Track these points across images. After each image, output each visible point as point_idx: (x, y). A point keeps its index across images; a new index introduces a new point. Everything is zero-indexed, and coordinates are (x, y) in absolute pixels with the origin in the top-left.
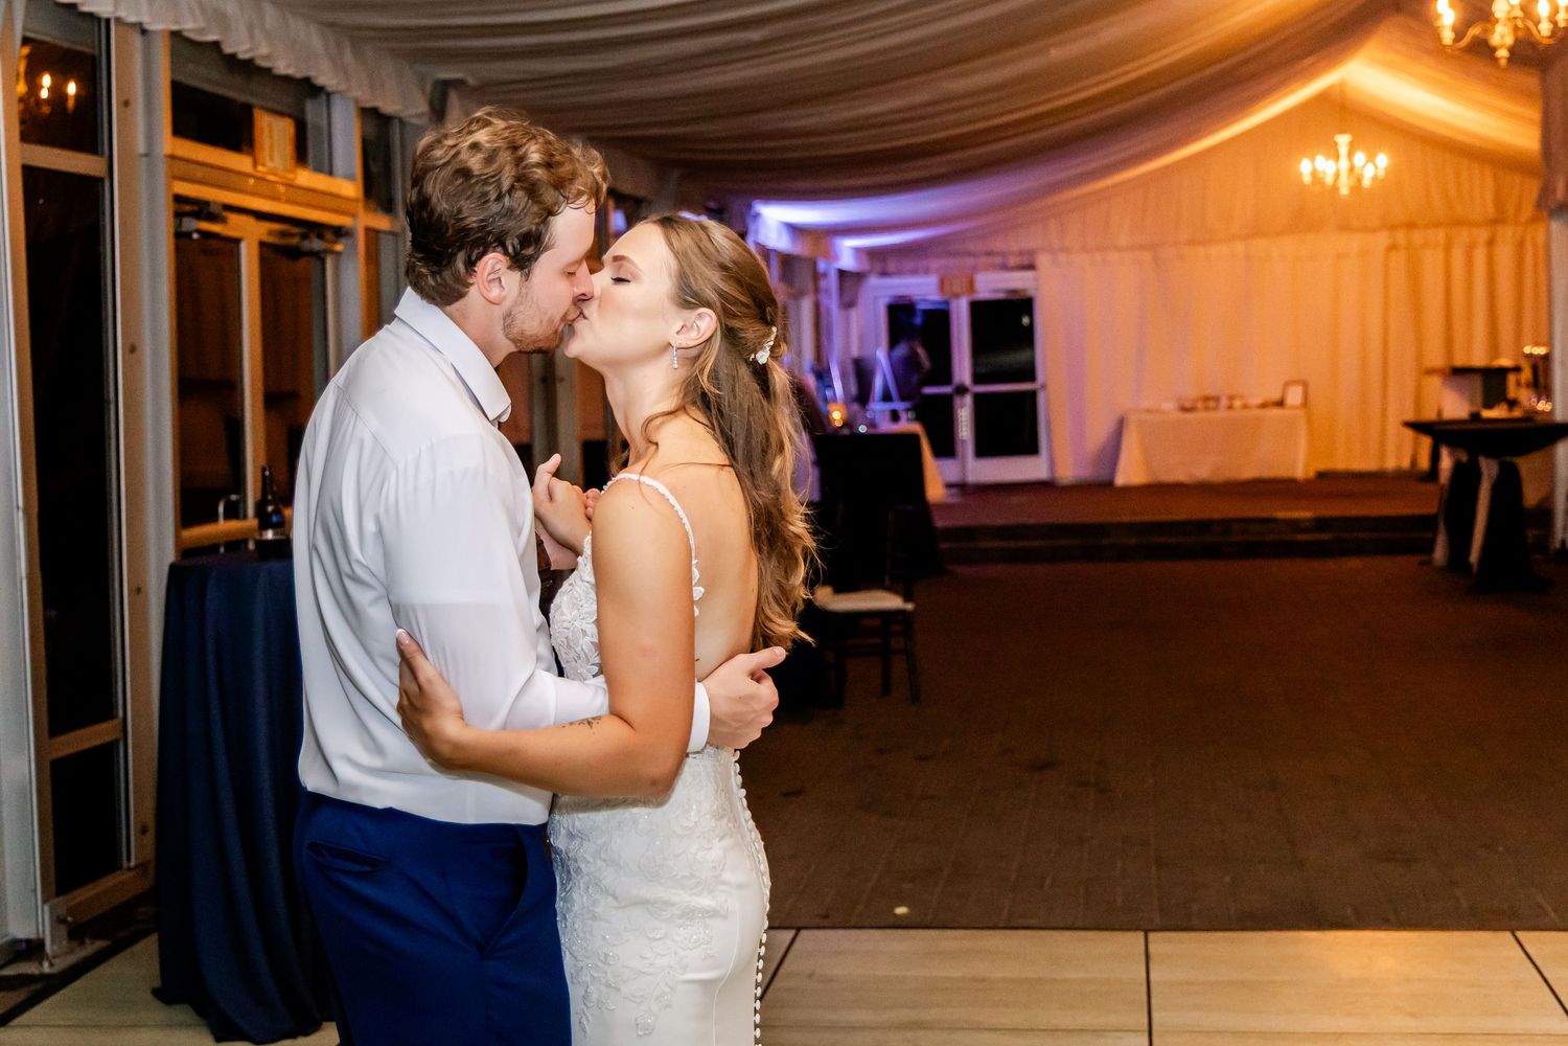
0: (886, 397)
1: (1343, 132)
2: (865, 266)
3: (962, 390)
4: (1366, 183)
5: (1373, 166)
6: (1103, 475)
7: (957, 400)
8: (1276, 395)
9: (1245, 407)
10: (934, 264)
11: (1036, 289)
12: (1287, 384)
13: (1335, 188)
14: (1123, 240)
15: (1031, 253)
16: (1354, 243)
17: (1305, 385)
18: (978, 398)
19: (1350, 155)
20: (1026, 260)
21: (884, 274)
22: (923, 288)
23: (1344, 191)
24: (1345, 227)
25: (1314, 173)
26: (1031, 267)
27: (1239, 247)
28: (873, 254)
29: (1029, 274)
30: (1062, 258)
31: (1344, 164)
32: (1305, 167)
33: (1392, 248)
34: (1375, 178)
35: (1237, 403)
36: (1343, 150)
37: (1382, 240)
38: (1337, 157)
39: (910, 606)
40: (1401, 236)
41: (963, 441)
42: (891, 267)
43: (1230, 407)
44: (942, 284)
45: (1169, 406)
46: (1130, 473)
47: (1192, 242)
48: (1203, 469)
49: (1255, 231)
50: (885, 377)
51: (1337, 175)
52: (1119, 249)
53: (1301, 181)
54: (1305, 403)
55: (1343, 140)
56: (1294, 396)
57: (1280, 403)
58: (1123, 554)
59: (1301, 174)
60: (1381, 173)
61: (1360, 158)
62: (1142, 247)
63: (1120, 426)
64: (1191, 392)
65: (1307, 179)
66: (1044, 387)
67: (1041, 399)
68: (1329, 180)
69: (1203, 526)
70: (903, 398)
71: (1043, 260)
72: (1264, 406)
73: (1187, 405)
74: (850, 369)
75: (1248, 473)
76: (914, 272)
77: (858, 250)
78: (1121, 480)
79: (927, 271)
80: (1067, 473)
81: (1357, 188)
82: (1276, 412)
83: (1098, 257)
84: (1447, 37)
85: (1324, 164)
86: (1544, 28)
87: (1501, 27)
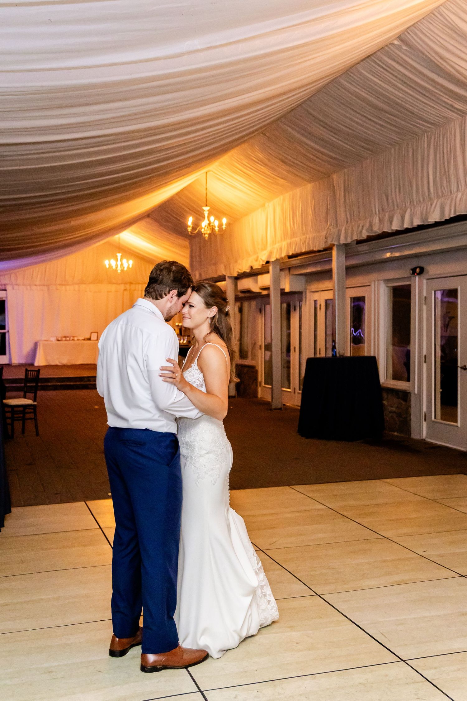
1: (119, 253)
4: (125, 269)
5: (128, 264)
6: (29, 362)
8: (88, 337)
9: (78, 340)
11: (6, 297)
12: (92, 333)
13: (116, 270)
14: (38, 283)
15: (5, 285)
16: (113, 288)
17: (98, 333)
19: (121, 260)
20: (3, 288)
23: (119, 271)
24: (110, 283)
25: (110, 265)
26: (5, 290)
27: (76, 287)
29: (4, 292)
30: (16, 287)
31: (119, 263)
32: (106, 263)
34: (128, 267)
35: (76, 339)
36: (119, 258)
37: (122, 287)
38: (116, 260)
39: (36, 403)
40: (128, 286)
43: (73, 340)
45: (53, 339)
46: (39, 361)
47: (61, 285)
48: (65, 360)
49: (82, 282)
51: (117, 265)
52: (36, 285)
55: (119, 255)
56: (94, 337)
57: (89, 339)
59: (105, 265)
60: (131, 267)
61: (124, 261)
62: (44, 285)
63: (36, 345)
64: (60, 335)
65: (107, 266)
66: (8, 331)
67: (7, 335)
68: (114, 267)
71: (9, 288)
72: (84, 340)
73: (60, 339)
75: (79, 361)
78: (36, 364)
80: (16, 361)
81: (122, 271)
82: (89, 342)
83: (29, 287)
84: (190, 229)
85: (113, 262)
86: (217, 229)
87: (206, 228)
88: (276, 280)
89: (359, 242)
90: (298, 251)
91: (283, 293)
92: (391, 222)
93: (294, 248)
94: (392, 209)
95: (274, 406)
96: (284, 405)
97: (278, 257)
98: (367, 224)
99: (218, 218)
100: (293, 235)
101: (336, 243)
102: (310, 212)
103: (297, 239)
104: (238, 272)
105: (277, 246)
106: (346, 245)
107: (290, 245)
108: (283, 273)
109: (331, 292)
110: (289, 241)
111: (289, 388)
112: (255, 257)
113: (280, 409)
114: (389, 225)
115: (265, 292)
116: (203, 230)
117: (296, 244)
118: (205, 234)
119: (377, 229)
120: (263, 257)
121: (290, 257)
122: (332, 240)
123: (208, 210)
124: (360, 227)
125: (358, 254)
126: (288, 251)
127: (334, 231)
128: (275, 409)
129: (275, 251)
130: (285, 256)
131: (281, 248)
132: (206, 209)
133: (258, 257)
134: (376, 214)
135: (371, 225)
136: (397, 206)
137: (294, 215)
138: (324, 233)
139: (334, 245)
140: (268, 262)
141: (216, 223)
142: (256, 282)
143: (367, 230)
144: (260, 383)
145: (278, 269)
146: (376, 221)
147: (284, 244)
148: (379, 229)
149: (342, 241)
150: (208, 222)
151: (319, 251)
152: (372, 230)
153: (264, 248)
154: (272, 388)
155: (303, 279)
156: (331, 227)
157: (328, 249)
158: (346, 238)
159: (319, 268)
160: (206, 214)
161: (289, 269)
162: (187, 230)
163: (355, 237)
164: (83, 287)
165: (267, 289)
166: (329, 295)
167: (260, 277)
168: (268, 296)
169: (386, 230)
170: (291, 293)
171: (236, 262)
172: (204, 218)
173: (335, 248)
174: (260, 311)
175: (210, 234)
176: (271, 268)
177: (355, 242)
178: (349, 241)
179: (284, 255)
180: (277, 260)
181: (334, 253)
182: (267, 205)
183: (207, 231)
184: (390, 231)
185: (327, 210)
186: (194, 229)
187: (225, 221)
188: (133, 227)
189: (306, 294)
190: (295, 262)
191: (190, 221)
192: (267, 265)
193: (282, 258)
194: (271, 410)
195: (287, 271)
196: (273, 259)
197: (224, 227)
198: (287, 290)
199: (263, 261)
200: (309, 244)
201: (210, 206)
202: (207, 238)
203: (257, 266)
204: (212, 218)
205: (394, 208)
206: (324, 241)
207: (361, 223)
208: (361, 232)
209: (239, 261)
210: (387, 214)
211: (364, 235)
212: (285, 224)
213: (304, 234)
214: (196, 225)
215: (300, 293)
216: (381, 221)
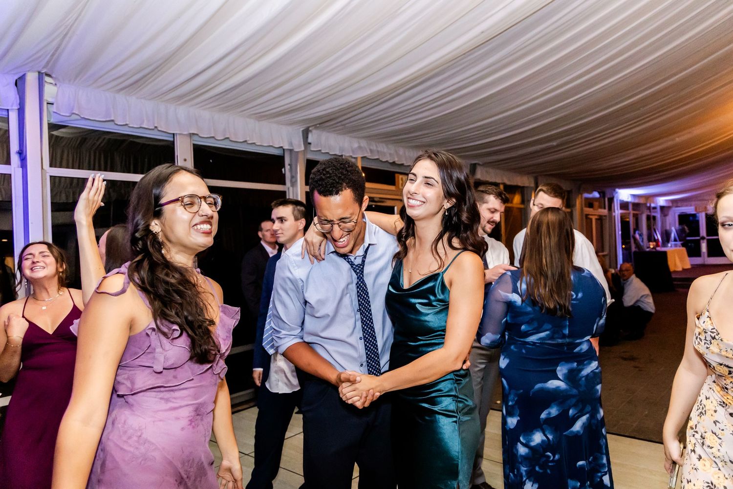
0: (675, 240)
2: (670, 204)
3: (703, 238)
7: (702, 241)
10: (693, 203)
18: (708, 240)
21: (677, 207)
22: (689, 209)
28: (673, 201)
41: (704, 253)
42: (679, 204)
44: (696, 210)
50: (674, 235)
70: (680, 241)
74: (664, 232)
76: (687, 206)
77: (666, 201)
79: (691, 206)
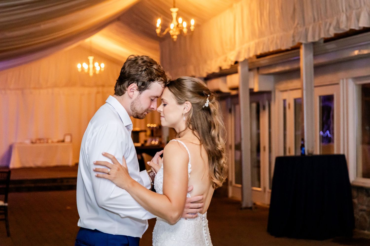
1: (91, 56)
4: (97, 72)
5: (100, 67)
6: (5, 164)
8: (61, 138)
9: (52, 142)
12: (65, 135)
13: (88, 74)
14: (12, 87)
16: (86, 91)
17: (71, 135)
19: (93, 63)
23: (91, 74)
24: (83, 85)
25: (82, 68)
27: (50, 90)
31: (91, 66)
32: (79, 66)
33: (98, 93)
34: (100, 71)
35: (50, 141)
36: (91, 61)
37: (94, 90)
38: (88, 63)
39: (6, 204)
40: (100, 89)
43: (47, 142)
45: (28, 142)
46: (14, 164)
47: (35, 88)
48: (39, 162)
49: (55, 86)
51: (89, 69)
52: (10, 89)
53: (77, 71)
54: (71, 141)
55: (91, 58)
56: (68, 139)
57: (63, 141)
58: (29, 190)
59: (77, 68)
60: (103, 70)
61: (96, 64)
62: (18, 89)
63: (11, 148)
64: (34, 138)
65: (80, 70)
68: (86, 71)
69: (54, 180)
72: (59, 142)
73: (34, 141)
75: (54, 163)
78: (11, 166)
81: (95, 74)
82: (62, 144)
83: (3, 92)
84: (158, 31)
85: (85, 66)
86: (185, 30)
87: (175, 30)
88: (245, 81)
89: (327, 40)
90: (266, 50)
91: (252, 93)
92: (358, 20)
93: (261, 48)
94: (359, 6)
95: (244, 205)
96: (254, 204)
97: (246, 57)
98: (334, 23)
99: (187, 19)
100: (262, 34)
101: (303, 41)
102: (277, 11)
103: (265, 39)
104: (207, 73)
105: (246, 46)
106: (314, 43)
107: (257, 45)
108: (252, 73)
109: (300, 91)
110: (257, 41)
111: (259, 187)
112: (223, 57)
113: (251, 208)
114: (356, 22)
115: (234, 93)
116: (171, 32)
117: (264, 44)
118: (173, 35)
119: (344, 27)
120: (232, 58)
121: (259, 57)
122: (300, 39)
123: (177, 12)
124: (328, 24)
125: (326, 52)
126: (256, 51)
127: (301, 29)
128: (246, 208)
129: (243, 51)
130: (253, 56)
131: (249, 49)
132: (174, 11)
133: (226, 57)
134: (343, 11)
135: (338, 23)
136: (364, 3)
137: (262, 15)
138: (291, 32)
139: (301, 44)
140: (236, 63)
141: (185, 25)
142: (225, 82)
143: (335, 29)
144: (231, 182)
145: (246, 68)
146: (343, 18)
147: (252, 44)
148: (347, 27)
149: (310, 40)
150: (176, 24)
151: (287, 50)
152: (339, 28)
153: (233, 49)
154: (242, 188)
155: (272, 78)
156: (298, 26)
157: (297, 48)
158: (314, 37)
159: (287, 68)
160: (174, 15)
161: (258, 69)
162: (155, 32)
163: (323, 36)
164: (56, 90)
165: (236, 89)
166: (297, 94)
167: (229, 78)
168: (237, 96)
169: (353, 28)
170: (260, 93)
171: (205, 62)
172: (172, 19)
173: (303, 47)
174: (230, 111)
175: (178, 36)
176: (239, 68)
177: (322, 41)
178: (317, 39)
179: (252, 54)
180: (245, 60)
181: (302, 51)
182: (234, 5)
183: (175, 32)
184: (357, 29)
185: (294, 10)
186: (162, 30)
187: (193, 22)
188: (105, 31)
189: (275, 94)
190: (264, 61)
191: (159, 22)
192: (236, 65)
193: (250, 58)
194: (241, 209)
195: (256, 71)
196: (241, 59)
197: (192, 28)
198: (256, 89)
199: (232, 61)
200: (276, 43)
201: (178, 7)
202: (175, 40)
203: (226, 66)
204: (180, 20)
205: (361, 6)
206: (292, 39)
207: (329, 21)
208: (328, 31)
209: (209, 62)
210: (354, 12)
211: (332, 33)
212: (252, 24)
213: (271, 33)
214: (165, 26)
215: (269, 93)
216: (348, 19)
